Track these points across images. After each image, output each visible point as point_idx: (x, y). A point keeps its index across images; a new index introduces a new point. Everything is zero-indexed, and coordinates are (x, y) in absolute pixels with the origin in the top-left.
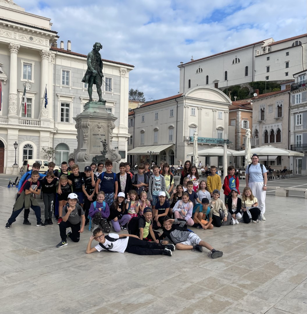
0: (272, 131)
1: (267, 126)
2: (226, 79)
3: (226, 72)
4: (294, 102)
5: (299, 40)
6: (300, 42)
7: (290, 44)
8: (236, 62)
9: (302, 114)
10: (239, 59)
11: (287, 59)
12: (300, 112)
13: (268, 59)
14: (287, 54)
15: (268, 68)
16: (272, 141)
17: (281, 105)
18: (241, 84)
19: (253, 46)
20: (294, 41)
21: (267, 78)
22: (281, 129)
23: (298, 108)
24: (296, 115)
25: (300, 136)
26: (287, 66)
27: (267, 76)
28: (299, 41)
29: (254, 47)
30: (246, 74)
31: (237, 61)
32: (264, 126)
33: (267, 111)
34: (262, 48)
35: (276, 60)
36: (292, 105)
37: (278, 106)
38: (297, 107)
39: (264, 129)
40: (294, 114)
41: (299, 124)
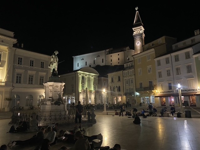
0: (117, 87)
2: (94, 63)
4: (124, 75)
9: (128, 80)
13: (111, 56)
15: (111, 60)
17: (120, 76)
22: (120, 86)
25: (128, 89)
27: (111, 63)
33: (114, 79)
38: (126, 77)
39: (113, 86)
40: (125, 80)
41: (127, 84)
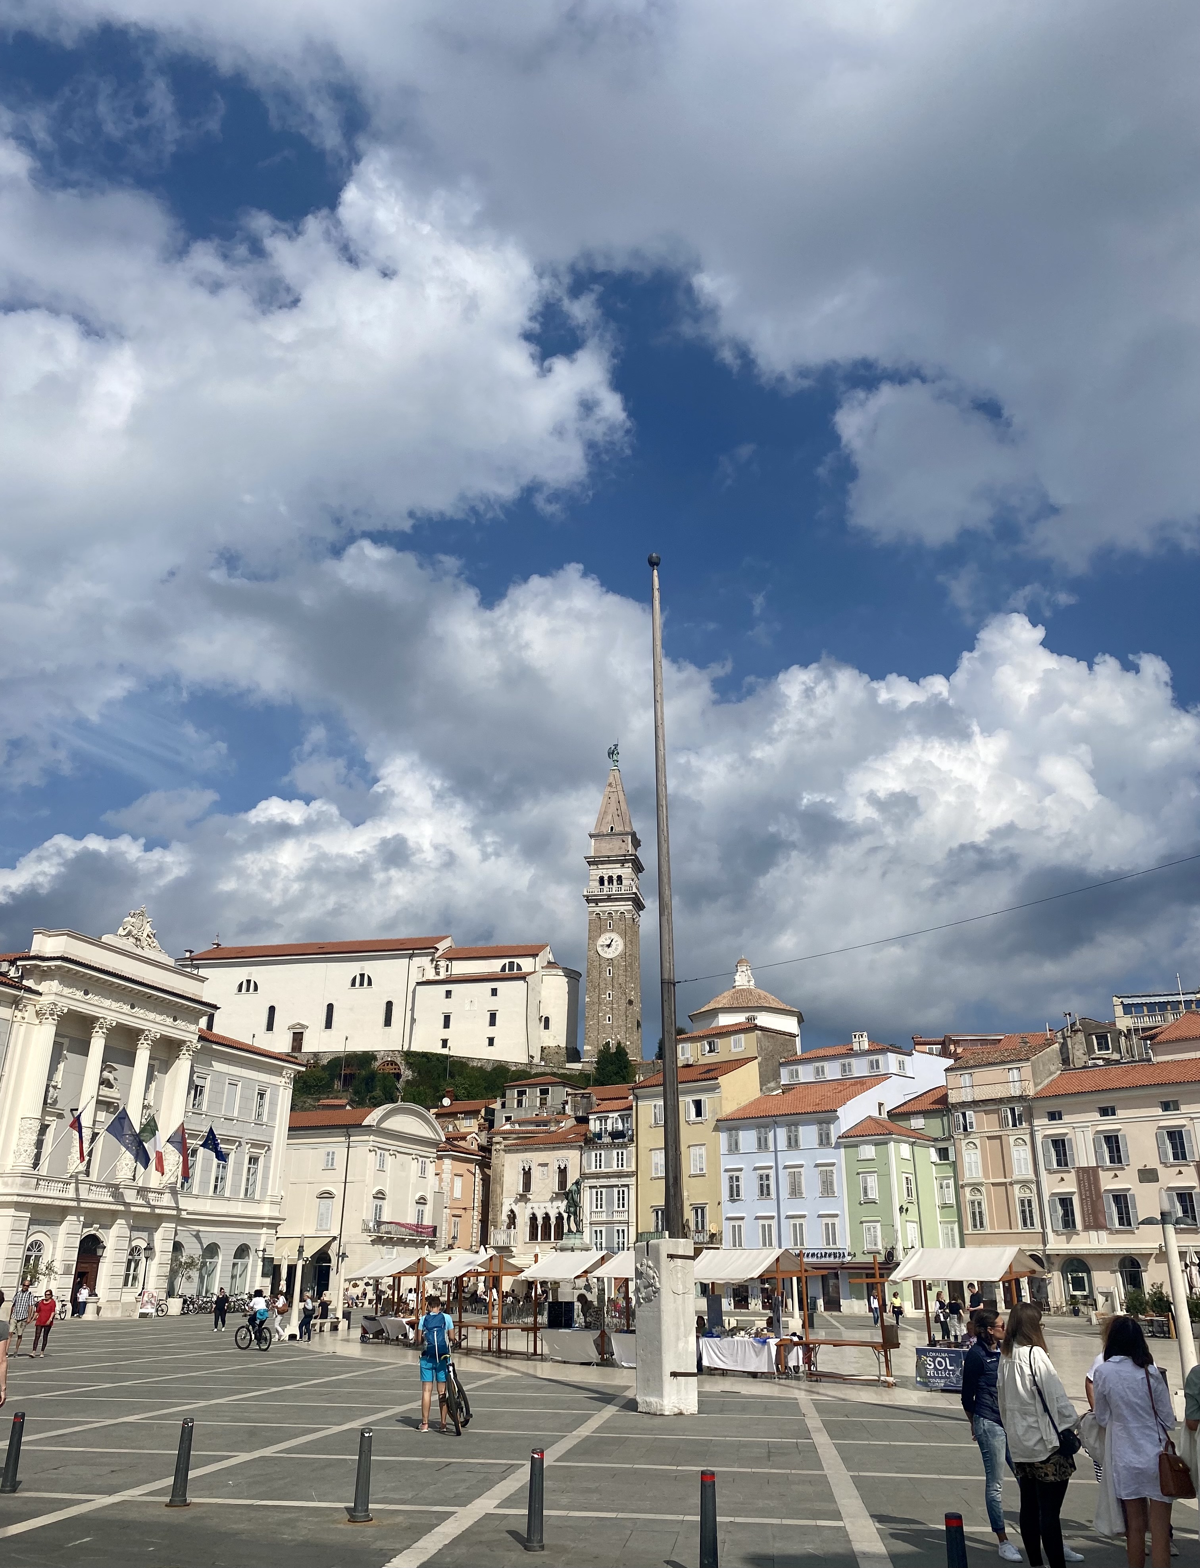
0: (547, 1217)
1: (535, 1205)
2: (329, 1025)
3: (330, 1007)
4: (589, 1166)
5: (516, 960)
6: (519, 968)
7: (494, 966)
8: (362, 984)
9: (604, 1190)
10: (369, 977)
11: (493, 1003)
12: (601, 1187)
13: (448, 994)
14: (494, 992)
15: (447, 1019)
16: (546, 1236)
17: (565, 1168)
18: (380, 1051)
19: (411, 952)
20: (507, 961)
21: (445, 1043)
22: (563, 1214)
23: (598, 1178)
24: (594, 1191)
25: (601, 1231)
26: (493, 1021)
27: (444, 1038)
28: (517, 964)
29: (411, 957)
30: (388, 1022)
31: (363, 980)
32: (529, 1205)
33: (536, 1174)
34: (432, 963)
35: (466, 1002)
36: (587, 1171)
37: (559, 1168)
38: (597, 1176)
39: (528, 1212)
40: (591, 1187)
41: (599, 1209)
